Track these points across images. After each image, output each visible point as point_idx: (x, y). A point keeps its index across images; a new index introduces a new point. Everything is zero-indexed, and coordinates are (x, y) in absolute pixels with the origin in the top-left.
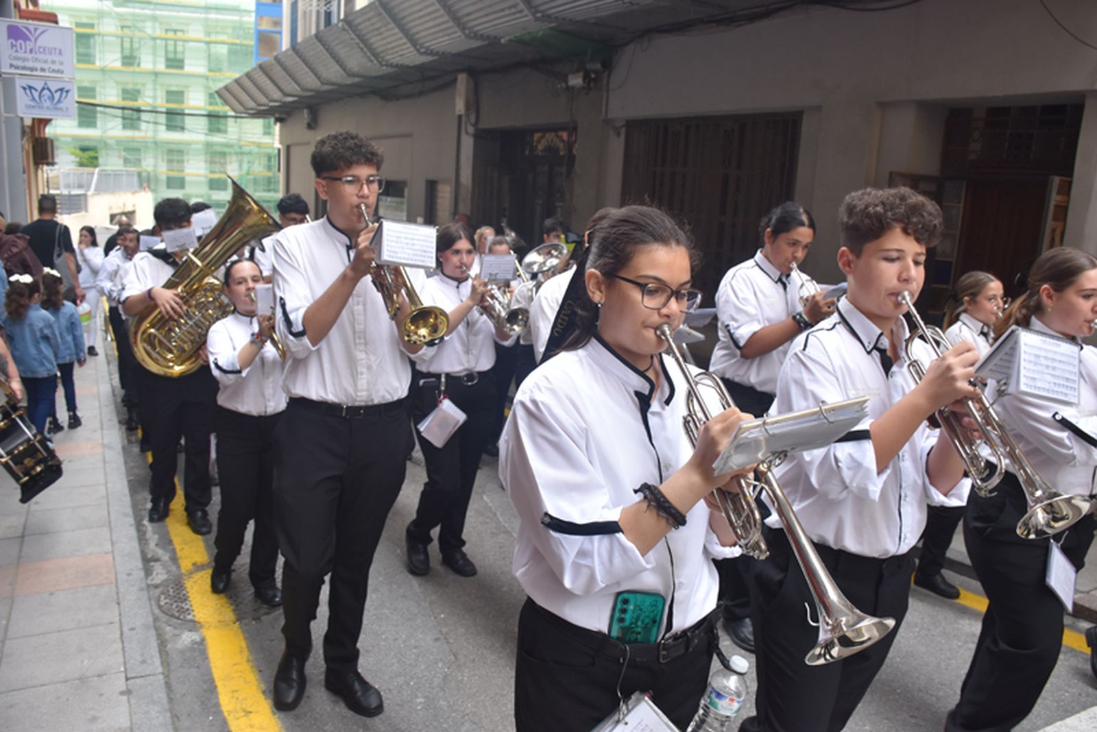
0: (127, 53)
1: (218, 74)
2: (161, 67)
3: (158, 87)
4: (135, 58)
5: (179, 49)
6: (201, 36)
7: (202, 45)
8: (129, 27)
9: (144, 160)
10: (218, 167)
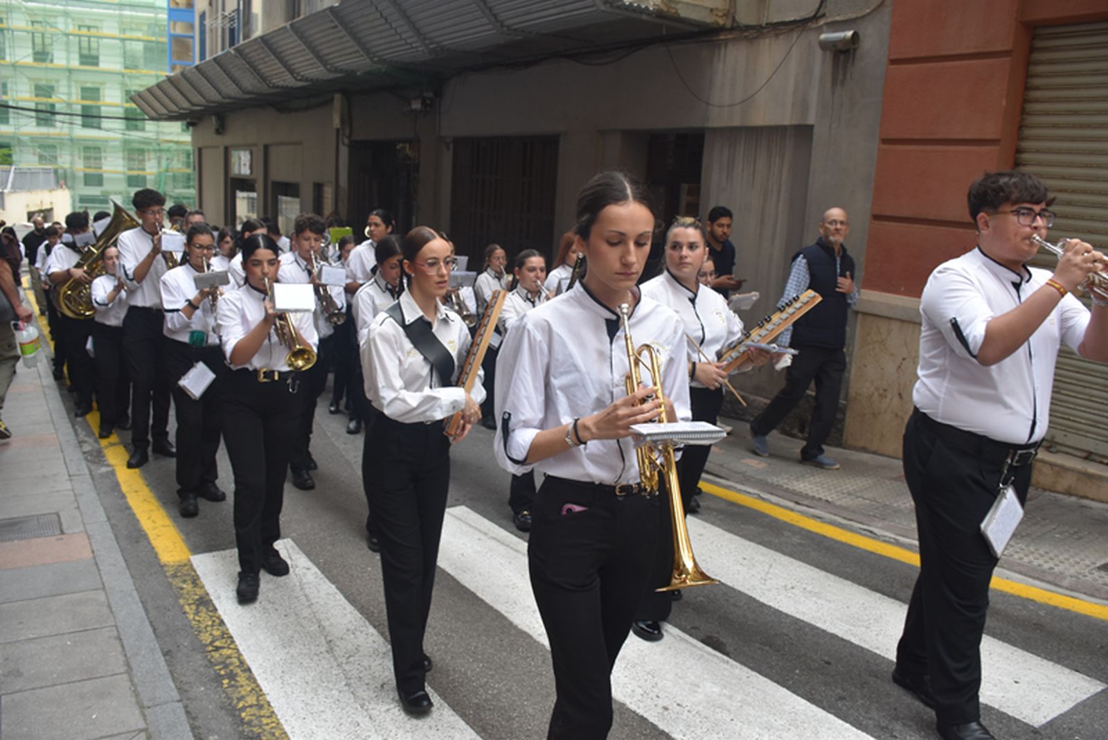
0: (39, 48)
1: (134, 71)
2: (75, 63)
3: (73, 83)
4: (48, 54)
5: (94, 45)
6: (116, 33)
7: (118, 41)
8: (40, 22)
9: (61, 157)
10: (136, 164)
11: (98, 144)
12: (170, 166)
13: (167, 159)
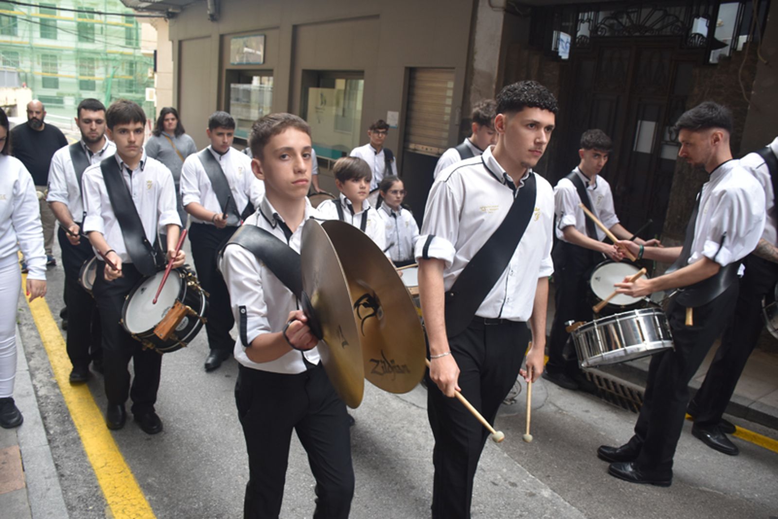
9: (22, 63)
10: (87, 71)
11: (55, 53)
12: (116, 74)
13: (114, 67)
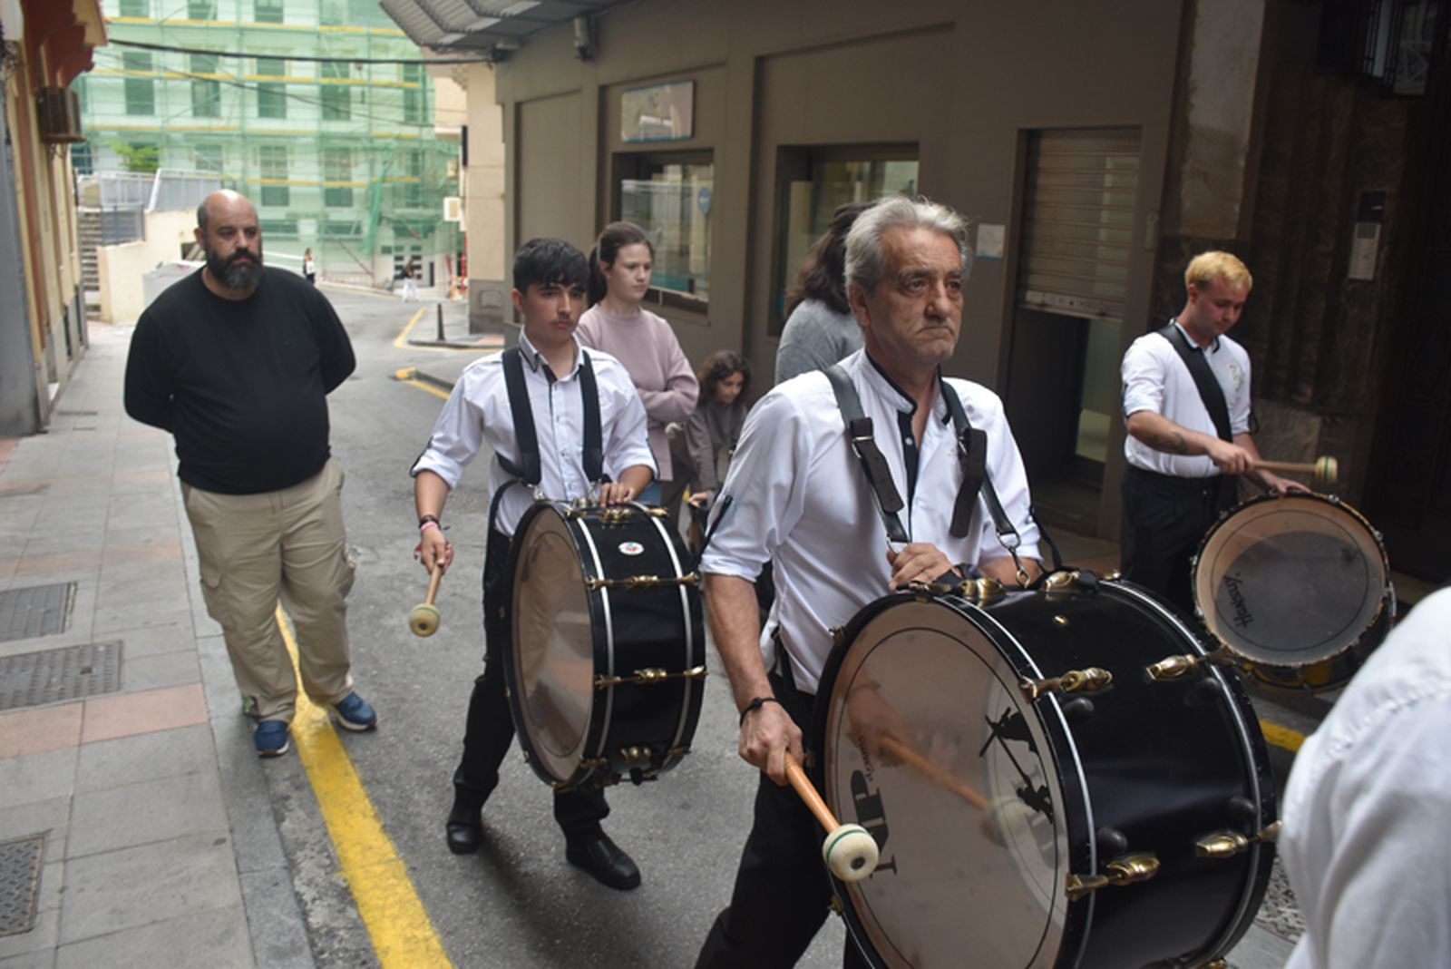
2: (249, 19)
4: (209, 6)
9: (228, 163)
10: (337, 171)
11: (282, 142)
12: (388, 173)
13: (385, 163)
